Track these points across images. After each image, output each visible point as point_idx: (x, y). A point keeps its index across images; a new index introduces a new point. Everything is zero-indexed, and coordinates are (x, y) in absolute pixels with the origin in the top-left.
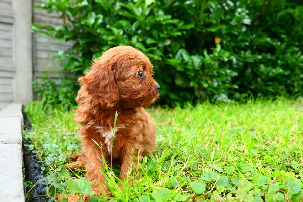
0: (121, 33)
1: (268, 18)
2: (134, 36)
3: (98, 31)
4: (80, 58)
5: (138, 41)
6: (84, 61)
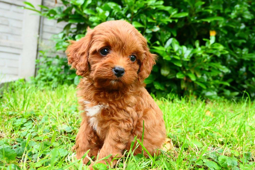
0: (107, 14)
3: (85, 11)
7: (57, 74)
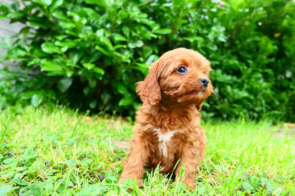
0: (85, 21)
1: (238, 42)
2: (99, 29)
3: (54, 14)
4: (28, 46)
5: (104, 35)
6: (31, 51)
7: (6, 91)
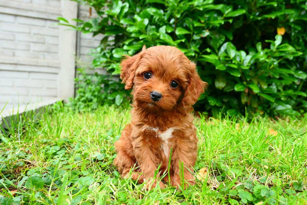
0: (146, 22)
2: (162, 26)
3: (122, 22)
4: (108, 53)
5: (166, 33)
7: (96, 93)
